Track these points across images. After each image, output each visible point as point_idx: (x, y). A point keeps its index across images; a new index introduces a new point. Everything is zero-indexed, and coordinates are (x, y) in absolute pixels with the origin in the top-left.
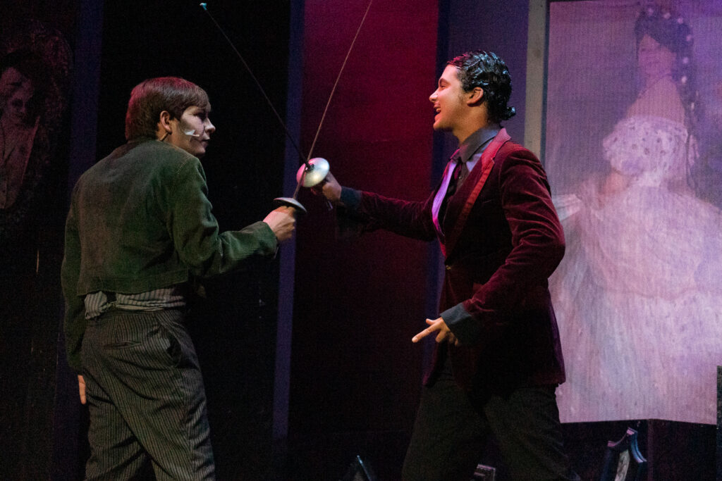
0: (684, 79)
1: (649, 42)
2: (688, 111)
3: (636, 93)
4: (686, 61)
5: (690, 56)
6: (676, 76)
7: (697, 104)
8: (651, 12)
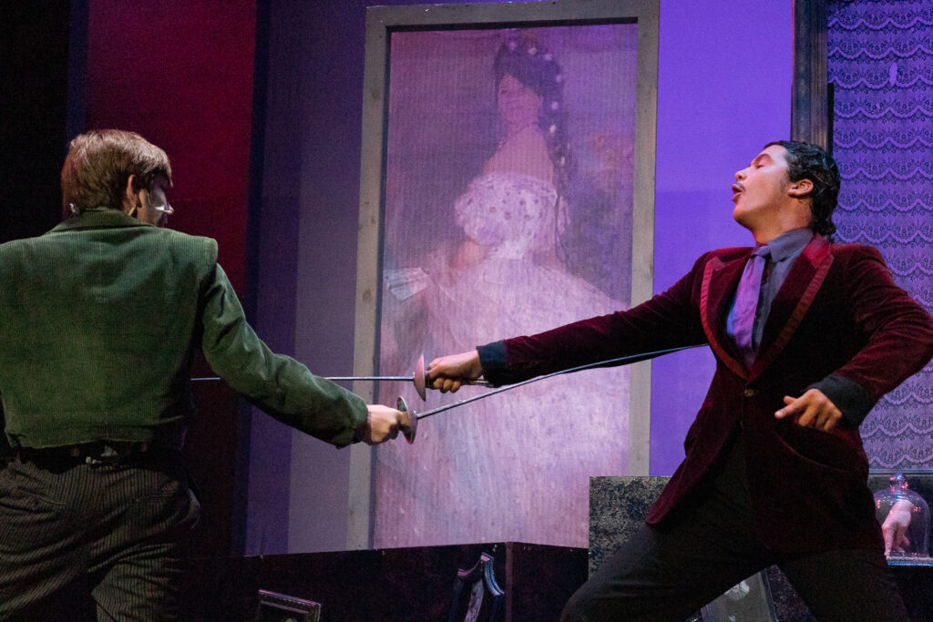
0: (553, 129)
1: (511, 83)
2: (557, 167)
3: (495, 145)
4: (555, 106)
5: (560, 100)
6: (543, 125)
7: (569, 158)
8: (513, 45)
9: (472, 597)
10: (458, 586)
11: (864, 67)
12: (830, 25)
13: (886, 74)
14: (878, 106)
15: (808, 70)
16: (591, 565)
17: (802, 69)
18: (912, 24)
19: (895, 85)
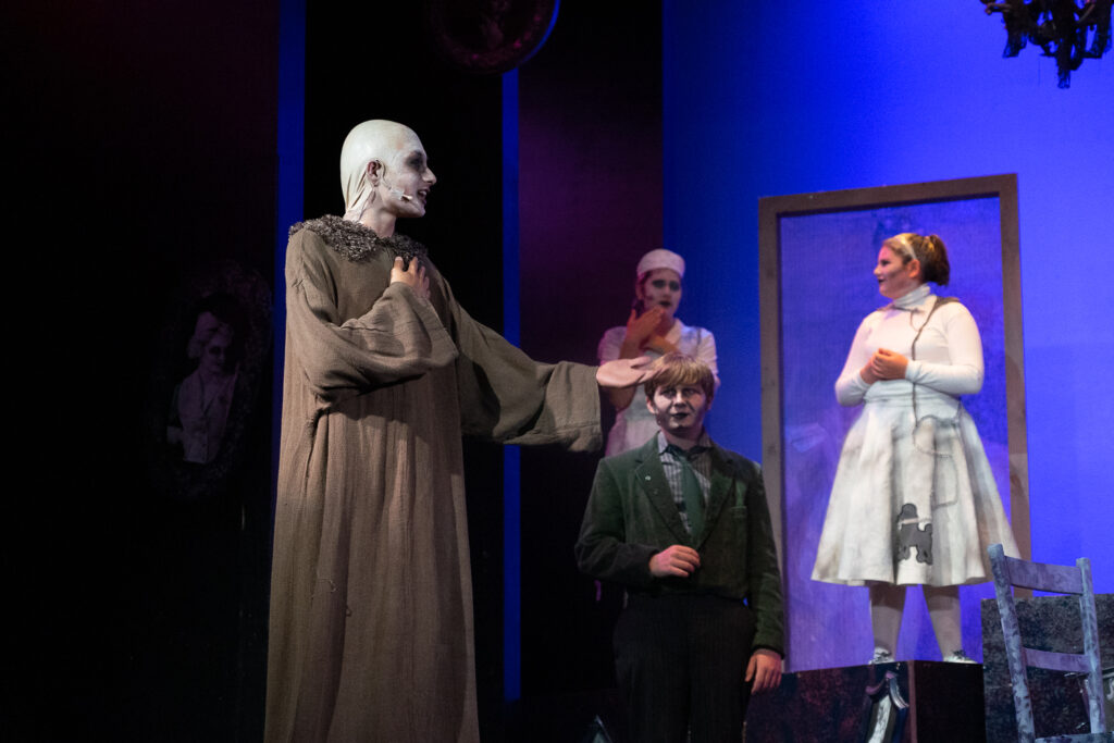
8: (889, 223)
9: (880, 711)
10: (867, 701)
16: (986, 678)
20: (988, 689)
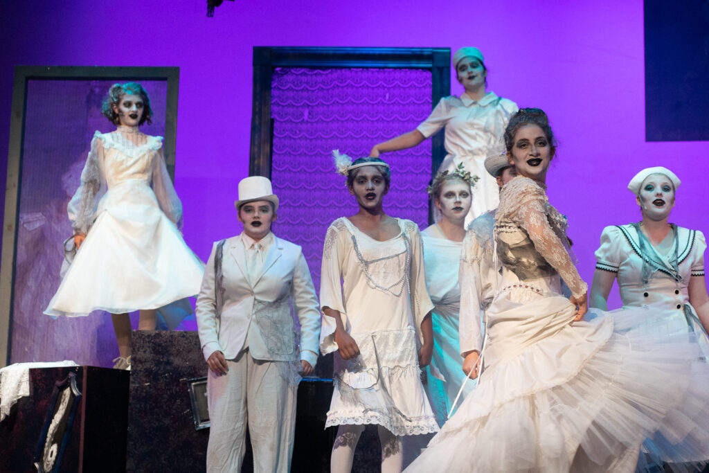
8: (97, 90)
9: (63, 396)
10: (55, 390)
11: (291, 110)
12: (273, 86)
13: (302, 114)
14: (298, 132)
15: (260, 110)
16: (131, 379)
17: (257, 110)
18: (316, 88)
19: (307, 121)
20: (132, 386)
